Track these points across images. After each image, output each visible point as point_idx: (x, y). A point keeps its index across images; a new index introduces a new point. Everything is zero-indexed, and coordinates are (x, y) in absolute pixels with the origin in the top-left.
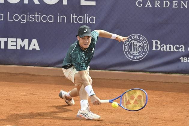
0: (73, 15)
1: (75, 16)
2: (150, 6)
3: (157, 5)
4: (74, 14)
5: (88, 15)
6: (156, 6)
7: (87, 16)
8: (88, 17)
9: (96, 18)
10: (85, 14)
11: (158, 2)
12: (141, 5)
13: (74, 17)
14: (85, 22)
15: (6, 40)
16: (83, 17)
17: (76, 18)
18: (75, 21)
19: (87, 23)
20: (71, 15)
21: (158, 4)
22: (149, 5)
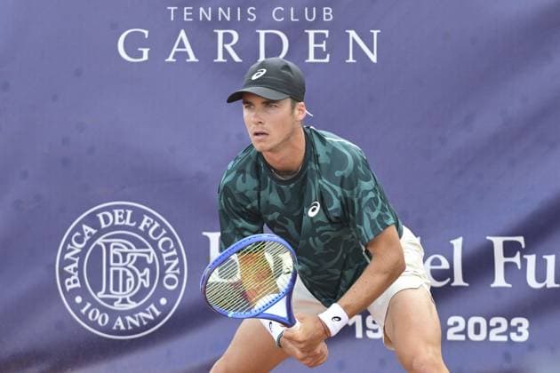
2: (192, 58)
3: (225, 51)
6: (220, 59)
11: (228, 38)
12: (146, 51)
21: (228, 47)
22: (186, 55)
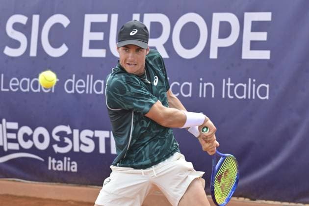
0: (227, 82)
1: (231, 82)
4: (229, 79)
5: (254, 80)
7: (252, 83)
8: (254, 85)
9: (270, 88)
10: (250, 80)
13: (229, 84)
14: (249, 97)
15: (108, 136)
16: (245, 86)
17: (232, 88)
18: (231, 95)
19: (254, 97)
20: (224, 80)
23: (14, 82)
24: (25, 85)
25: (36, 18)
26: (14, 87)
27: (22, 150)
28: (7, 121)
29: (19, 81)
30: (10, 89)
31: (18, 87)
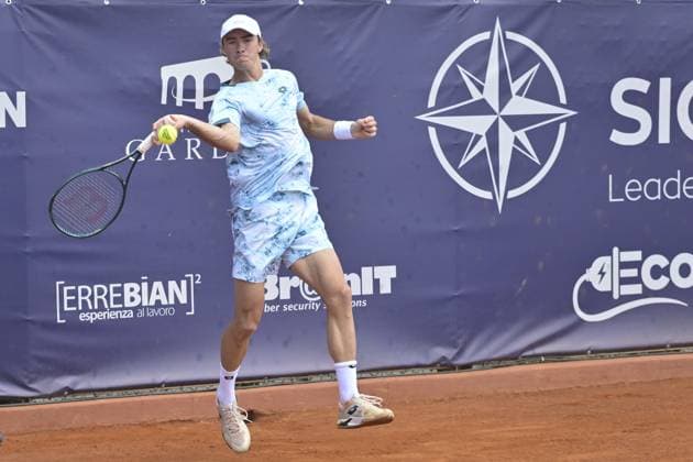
23: (634, 185)
24: (652, 189)
25: (665, 84)
26: (632, 194)
27: (647, 293)
28: (621, 250)
29: (643, 186)
30: (626, 198)
31: (642, 193)
